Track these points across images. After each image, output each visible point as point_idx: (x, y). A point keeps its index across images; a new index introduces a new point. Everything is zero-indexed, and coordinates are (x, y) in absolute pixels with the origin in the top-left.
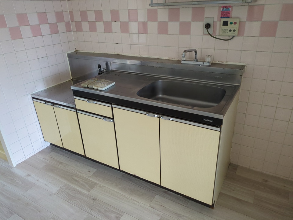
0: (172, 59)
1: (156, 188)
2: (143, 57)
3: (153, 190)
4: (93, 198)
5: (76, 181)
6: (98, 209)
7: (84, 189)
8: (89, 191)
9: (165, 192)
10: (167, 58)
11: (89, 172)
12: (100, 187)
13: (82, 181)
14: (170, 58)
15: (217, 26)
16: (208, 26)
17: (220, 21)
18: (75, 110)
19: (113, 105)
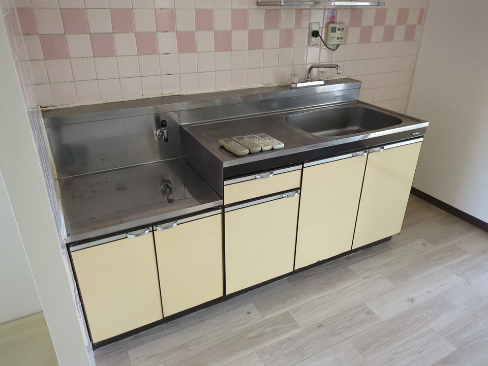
0: (270, 86)
1: (335, 262)
2: (224, 90)
3: (339, 266)
4: (315, 326)
5: (260, 335)
6: (342, 328)
7: (288, 331)
8: (297, 326)
9: (347, 258)
10: (261, 86)
11: (249, 313)
12: (295, 311)
13: (265, 328)
14: (266, 85)
15: (322, 33)
16: (315, 34)
17: (327, 26)
18: (220, 211)
19: (305, 165)
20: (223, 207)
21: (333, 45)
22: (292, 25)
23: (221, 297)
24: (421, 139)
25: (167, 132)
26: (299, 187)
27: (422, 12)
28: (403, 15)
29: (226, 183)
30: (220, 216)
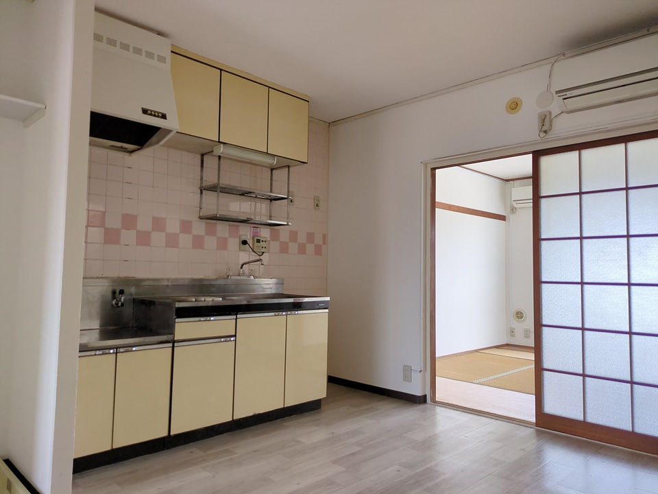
15: (250, 242)
16: (245, 242)
17: (253, 238)
18: (171, 345)
19: (238, 316)
20: (174, 342)
21: (260, 252)
22: (226, 235)
23: (166, 437)
24: (327, 310)
25: (124, 299)
26: (234, 334)
27: (325, 237)
28: (311, 237)
29: (177, 320)
30: (171, 349)
